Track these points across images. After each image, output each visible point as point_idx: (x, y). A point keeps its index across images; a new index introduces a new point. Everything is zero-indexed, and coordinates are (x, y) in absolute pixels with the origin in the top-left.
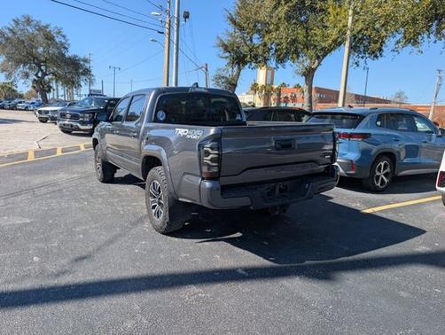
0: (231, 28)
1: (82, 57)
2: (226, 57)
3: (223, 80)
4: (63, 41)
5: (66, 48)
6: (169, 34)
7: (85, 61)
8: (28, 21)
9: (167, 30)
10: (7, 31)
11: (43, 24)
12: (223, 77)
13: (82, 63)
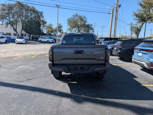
0: (140, 8)
1: (90, 24)
2: (137, 19)
3: (135, 28)
4: (86, 20)
5: (86, 22)
6: (113, 14)
7: (91, 25)
8: (77, 15)
9: (112, 12)
10: (71, 19)
11: (80, 15)
12: (134, 27)
13: (90, 26)
